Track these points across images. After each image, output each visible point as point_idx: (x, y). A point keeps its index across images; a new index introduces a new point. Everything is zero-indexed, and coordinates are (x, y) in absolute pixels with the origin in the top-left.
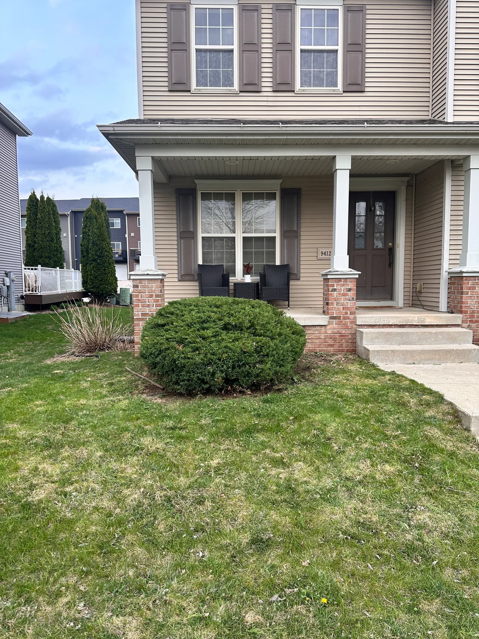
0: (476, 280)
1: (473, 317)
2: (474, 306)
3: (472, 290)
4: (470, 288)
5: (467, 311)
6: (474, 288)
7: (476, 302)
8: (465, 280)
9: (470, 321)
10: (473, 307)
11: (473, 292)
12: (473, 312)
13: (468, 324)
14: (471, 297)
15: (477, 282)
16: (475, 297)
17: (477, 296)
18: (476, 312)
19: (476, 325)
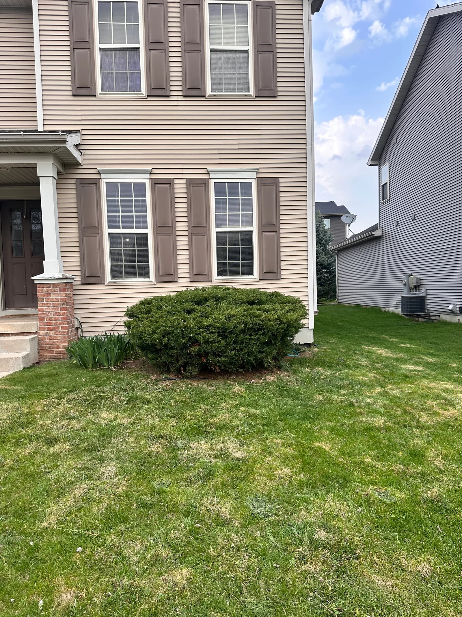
0: (50, 287)
1: (50, 324)
2: (51, 314)
3: (47, 297)
4: (44, 295)
5: (44, 319)
6: (49, 295)
7: (52, 309)
8: (39, 287)
9: (47, 328)
10: (49, 315)
11: (49, 299)
12: (50, 319)
13: (46, 331)
14: (47, 304)
15: (51, 289)
16: (51, 304)
17: (53, 304)
18: (53, 319)
19: (55, 332)
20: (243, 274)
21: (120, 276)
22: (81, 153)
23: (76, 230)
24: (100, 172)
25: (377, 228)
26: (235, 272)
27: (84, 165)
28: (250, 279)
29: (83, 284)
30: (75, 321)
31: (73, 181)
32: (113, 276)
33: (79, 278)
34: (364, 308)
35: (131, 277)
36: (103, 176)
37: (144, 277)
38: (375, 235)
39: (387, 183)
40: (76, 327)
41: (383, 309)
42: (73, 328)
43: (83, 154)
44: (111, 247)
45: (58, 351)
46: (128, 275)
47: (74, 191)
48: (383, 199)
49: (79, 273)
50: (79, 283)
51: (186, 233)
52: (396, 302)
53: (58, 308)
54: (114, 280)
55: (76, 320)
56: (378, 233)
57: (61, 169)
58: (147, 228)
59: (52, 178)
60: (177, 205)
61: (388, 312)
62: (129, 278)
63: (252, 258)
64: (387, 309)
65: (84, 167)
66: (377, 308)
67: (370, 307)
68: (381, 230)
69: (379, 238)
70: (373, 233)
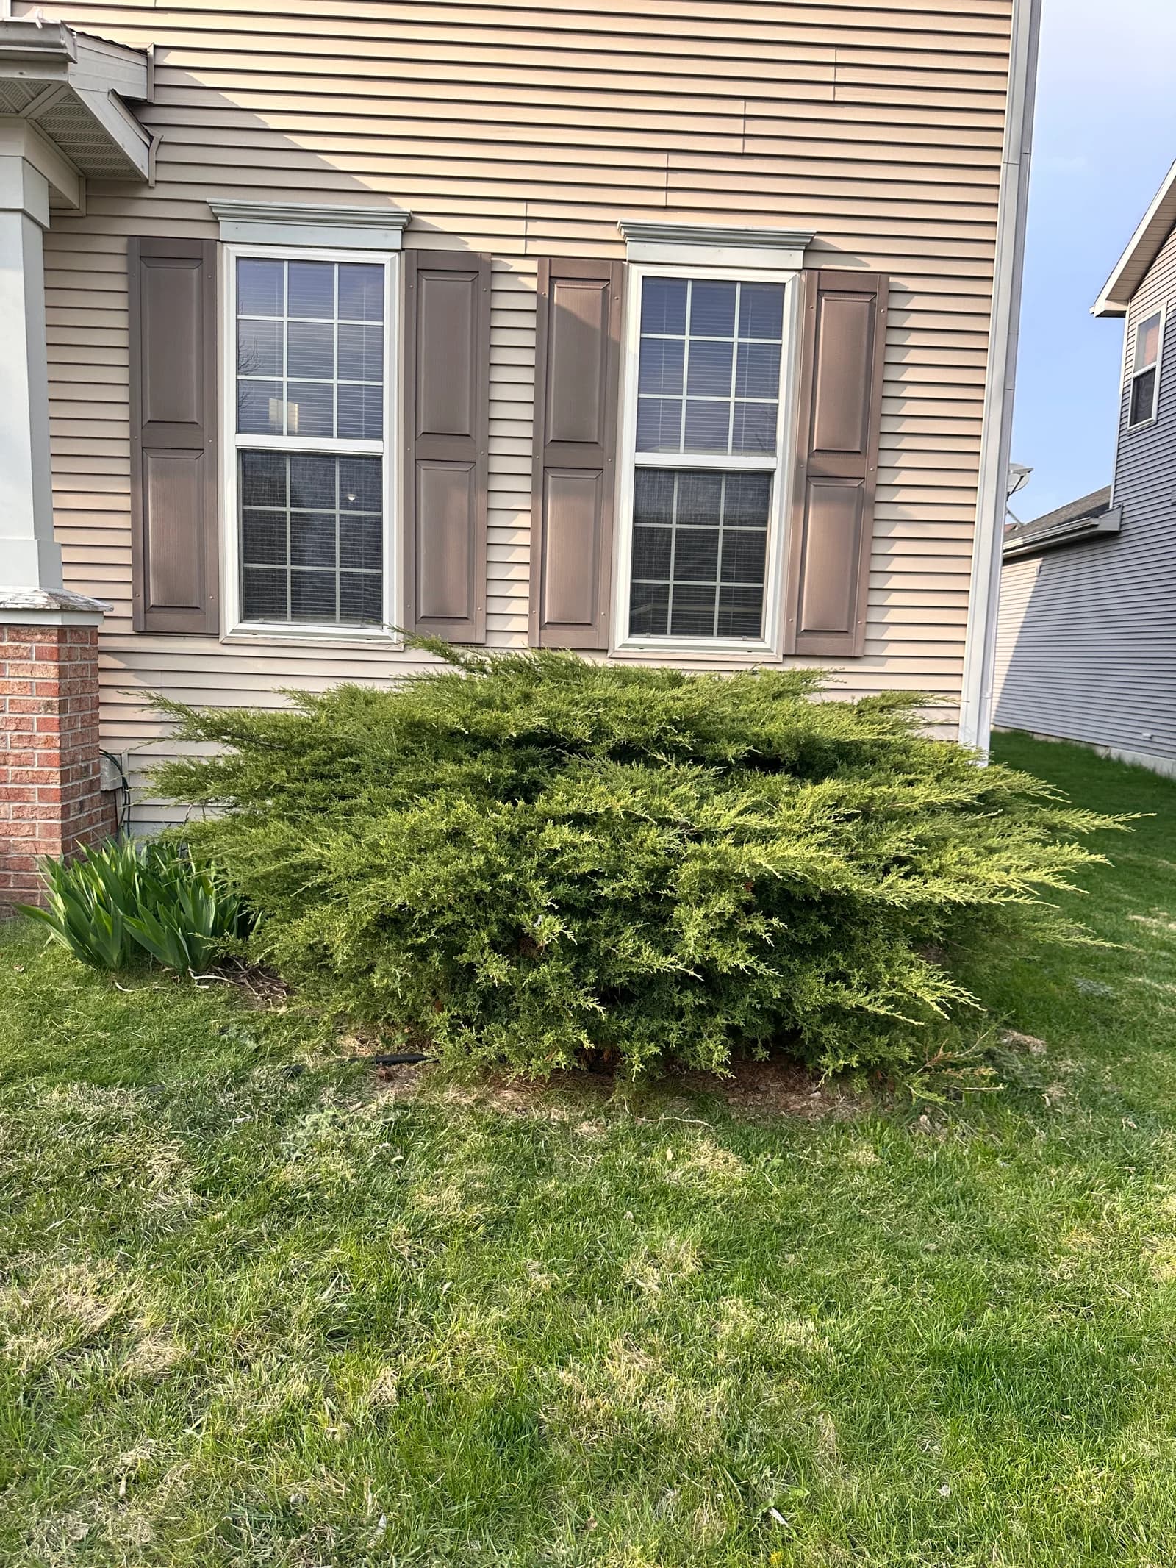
7: (9, 722)
18: (11, 760)
19: (15, 809)
20: (724, 632)
21: (275, 611)
22: (151, 138)
23: (123, 431)
24: (215, 216)
25: (1104, 509)
26: (692, 624)
27: (159, 186)
28: (750, 650)
29: (141, 634)
30: (103, 767)
31: (119, 246)
32: (250, 609)
33: (126, 610)
34: (1039, 743)
35: (315, 619)
36: (227, 230)
37: (363, 621)
38: (1099, 529)
39: (1154, 369)
40: (104, 787)
41: (1101, 752)
42: (91, 791)
43: (155, 142)
44: (245, 504)
45: (24, 880)
46: (301, 612)
47: (120, 283)
48: (1134, 421)
49: (127, 592)
50: (127, 627)
51: (526, 466)
52: (1149, 735)
53: (29, 720)
54: (250, 626)
55: (106, 766)
56: (1107, 523)
57: (71, 194)
58: (379, 437)
59: (18, 217)
60: (500, 356)
61: (1120, 761)
62: (305, 619)
63: (759, 576)
64: (1115, 753)
65: (161, 192)
66: (1083, 745)
67: (1058, 741)
68: (1118, 513)
69: (1111, 536)
70: (1094, 521)
